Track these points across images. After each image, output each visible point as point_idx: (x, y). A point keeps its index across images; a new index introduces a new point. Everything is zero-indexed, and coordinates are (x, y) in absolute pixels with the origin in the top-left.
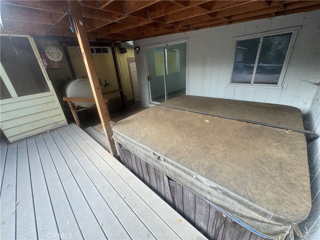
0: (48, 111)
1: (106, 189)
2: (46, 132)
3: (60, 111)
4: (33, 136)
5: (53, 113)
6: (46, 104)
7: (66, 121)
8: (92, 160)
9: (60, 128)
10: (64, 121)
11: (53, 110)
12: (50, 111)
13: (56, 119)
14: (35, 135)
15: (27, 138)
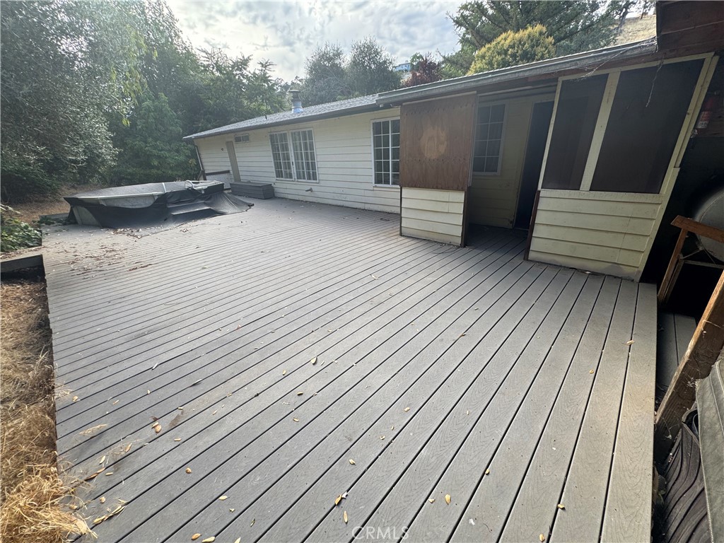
0: (619, 235)
1: (555, 449)
2: (583, 271)
3: (646, 245)
4: (561, 266)
5: (628, 242)
6: (629, 219)
7: (639, 272)
8: (598, 380)
9: (615, 277)
10: (636, 269)
11: (631, 236)
12: (623, 235)
13: (621, 258)
14: (565, 267)
15: (550, 264)
